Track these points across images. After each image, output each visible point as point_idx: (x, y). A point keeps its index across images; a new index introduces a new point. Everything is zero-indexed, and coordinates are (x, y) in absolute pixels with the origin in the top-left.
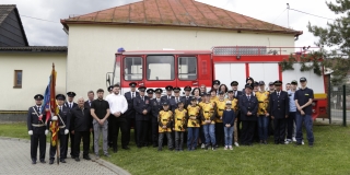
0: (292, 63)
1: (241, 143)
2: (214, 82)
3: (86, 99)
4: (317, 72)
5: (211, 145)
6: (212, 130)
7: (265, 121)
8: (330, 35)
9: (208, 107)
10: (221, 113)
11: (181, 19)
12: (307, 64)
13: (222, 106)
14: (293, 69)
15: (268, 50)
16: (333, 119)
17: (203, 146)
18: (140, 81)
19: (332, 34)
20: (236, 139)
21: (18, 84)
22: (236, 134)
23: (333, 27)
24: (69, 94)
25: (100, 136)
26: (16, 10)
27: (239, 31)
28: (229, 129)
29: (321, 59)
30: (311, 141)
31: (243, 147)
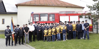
0: (82, 16)
1: (68, 39)
2: (60, 22)
3: (23, 27)
4: (89, 18)
5: (59, 40)
6: (60, 35)
7: (75, 33)
8: (93, 8)
9: (58, 29)
10: (62, 30)
11: (50, 4)
12: (87, 16)
13: (62, 28)
14: (82, 18)
15: (75, 12)
16: (94, 32)
17: (57, 40)
18: (38, 22)
19: (93, 7)
20: (66, 38)
21: (3, 23)
22: (66, 37)
23: (94, 6)
24: (17, 25)
25: (27, 38)
26: (2, 2)
27: (67, 7)
28: (64, 35)
29: (90, 15)
30: (88, 38)
31: (69, 40)
